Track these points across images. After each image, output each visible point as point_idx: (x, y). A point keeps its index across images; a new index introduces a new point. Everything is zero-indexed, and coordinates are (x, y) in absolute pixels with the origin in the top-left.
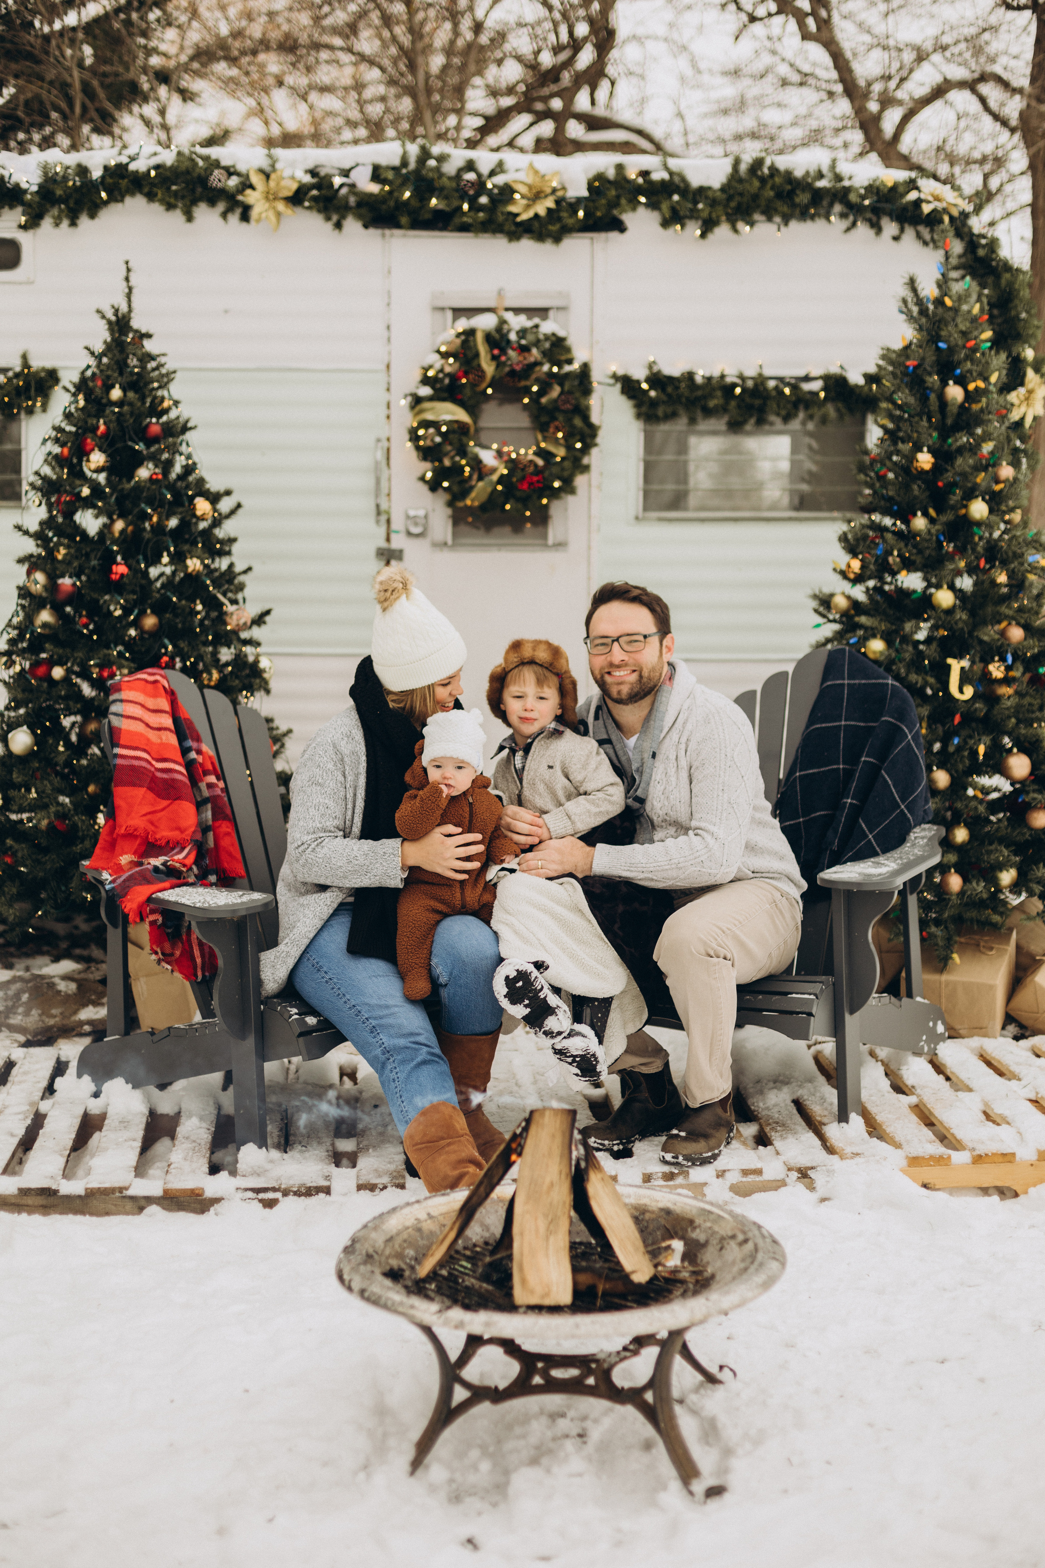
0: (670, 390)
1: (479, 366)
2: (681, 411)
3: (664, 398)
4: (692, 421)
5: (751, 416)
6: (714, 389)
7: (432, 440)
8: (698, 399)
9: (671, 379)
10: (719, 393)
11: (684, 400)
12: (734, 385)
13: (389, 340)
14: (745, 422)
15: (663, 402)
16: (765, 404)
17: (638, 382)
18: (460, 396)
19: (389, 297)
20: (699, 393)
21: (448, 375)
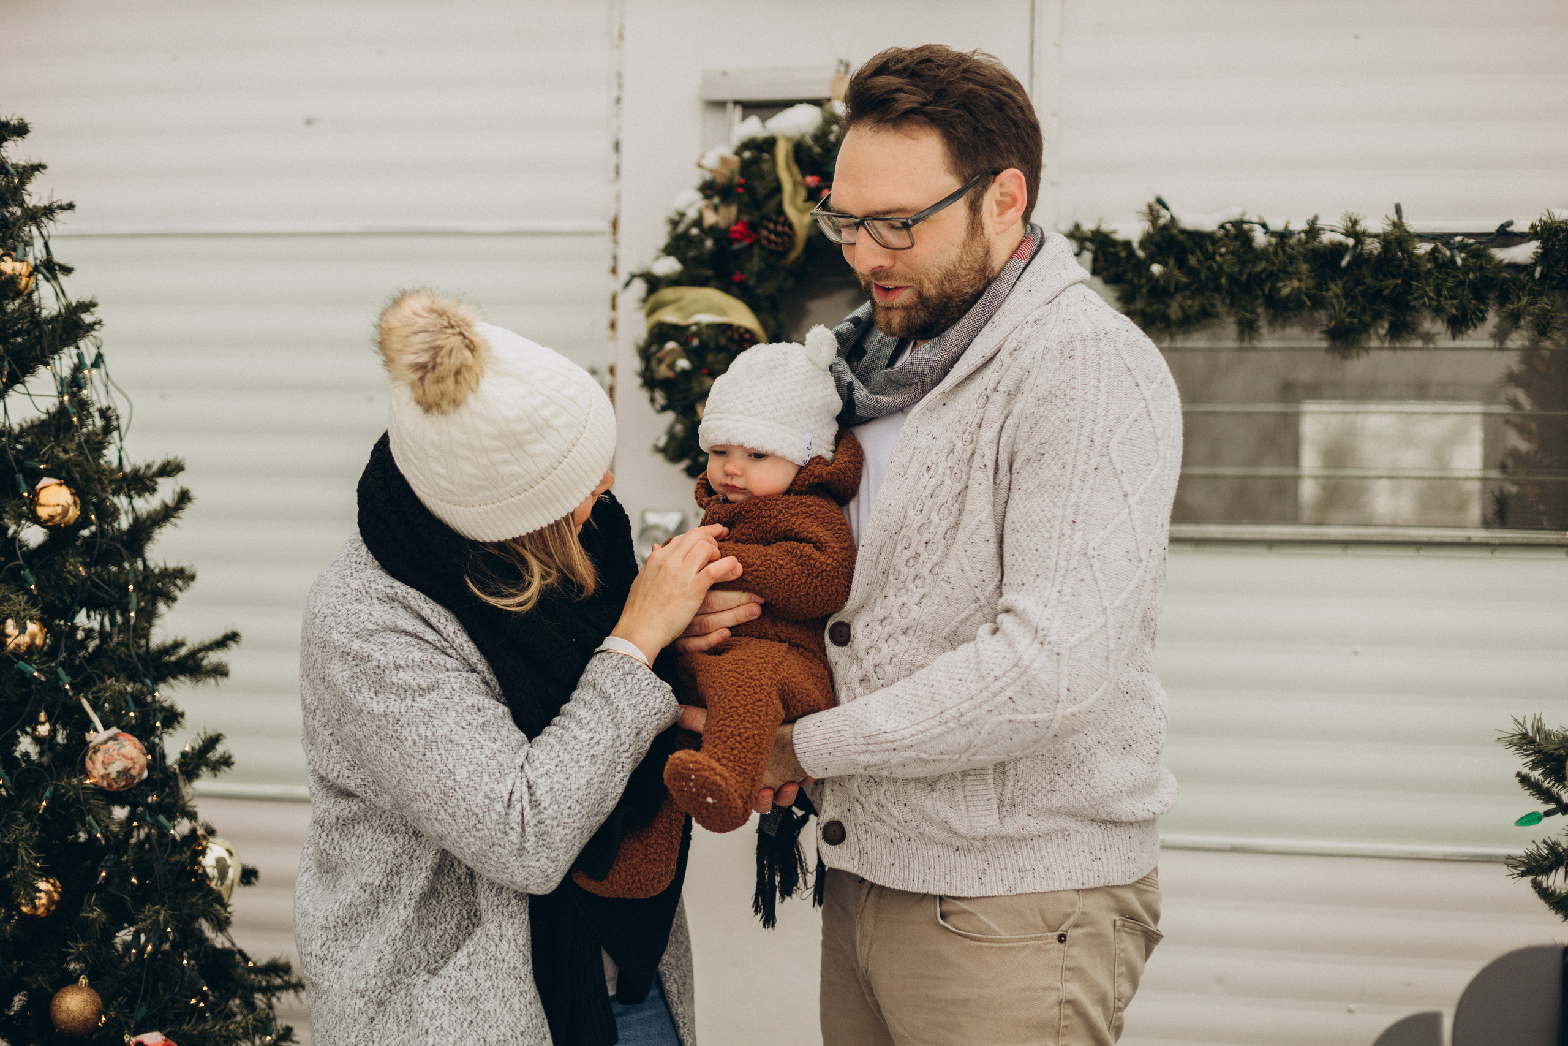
0: (1193, 261)
1: (780, 211)
2: (1221, 309)
3: (1184, 279)
4: (1248, 328)
5: (1378, 316)
6: (1292, 259)
7: (672, 366)
8: (1256, 280)
9: (1198, 238)
10: (1304, 267)
11: (1223, 281)
12: (1338, 250)
13: (618, 171)
14: (1364, 329)
15: (1179, 288)
16: (1407, 289)
17: (1127, 244)
18: (737, 277)
19: (620, 86)
20: (1262, 265)
21: (713, 231)
